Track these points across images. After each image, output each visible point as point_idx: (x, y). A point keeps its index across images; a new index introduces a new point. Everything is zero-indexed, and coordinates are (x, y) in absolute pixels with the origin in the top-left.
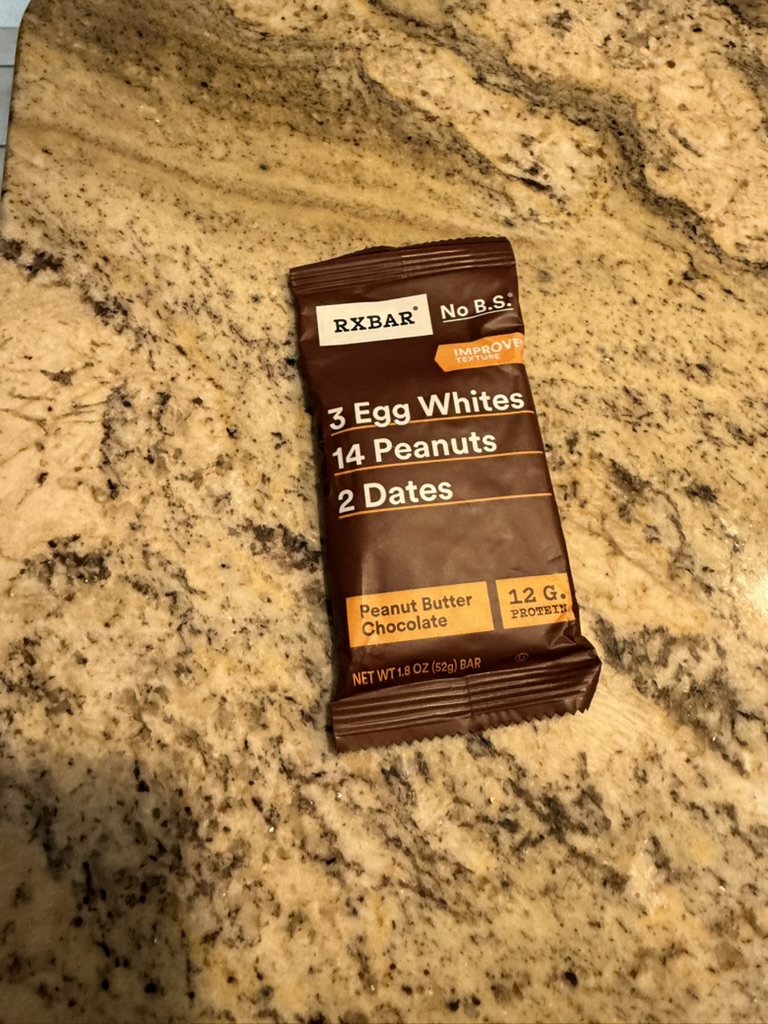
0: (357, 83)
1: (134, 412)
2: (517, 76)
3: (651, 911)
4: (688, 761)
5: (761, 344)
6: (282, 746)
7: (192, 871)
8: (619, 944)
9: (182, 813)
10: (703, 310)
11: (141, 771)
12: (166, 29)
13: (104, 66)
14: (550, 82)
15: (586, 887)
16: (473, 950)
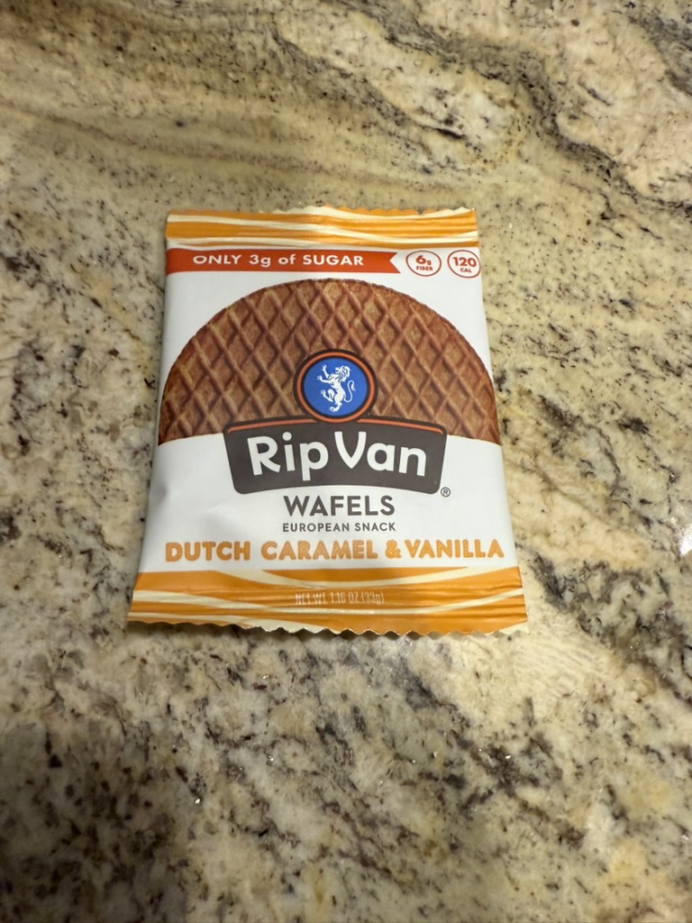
0: (272, 44)
1: (47, 366)
2: (428, 36)
3: (611, 868)
4: (639, 701)
5: (681, 279)
6: (207, 708)
7: (109, 854)
9: (99, 789)
10: (622, 248)
11: (53, 744)
13: (19, 34)
14: (460, 41)
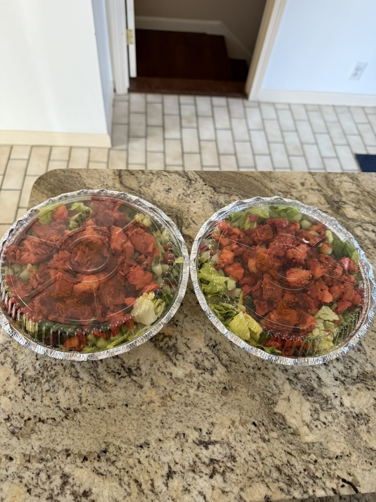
8: (139, 400)
12: (68, 188)
15: (134, 387)
16: (105, 398)
